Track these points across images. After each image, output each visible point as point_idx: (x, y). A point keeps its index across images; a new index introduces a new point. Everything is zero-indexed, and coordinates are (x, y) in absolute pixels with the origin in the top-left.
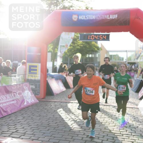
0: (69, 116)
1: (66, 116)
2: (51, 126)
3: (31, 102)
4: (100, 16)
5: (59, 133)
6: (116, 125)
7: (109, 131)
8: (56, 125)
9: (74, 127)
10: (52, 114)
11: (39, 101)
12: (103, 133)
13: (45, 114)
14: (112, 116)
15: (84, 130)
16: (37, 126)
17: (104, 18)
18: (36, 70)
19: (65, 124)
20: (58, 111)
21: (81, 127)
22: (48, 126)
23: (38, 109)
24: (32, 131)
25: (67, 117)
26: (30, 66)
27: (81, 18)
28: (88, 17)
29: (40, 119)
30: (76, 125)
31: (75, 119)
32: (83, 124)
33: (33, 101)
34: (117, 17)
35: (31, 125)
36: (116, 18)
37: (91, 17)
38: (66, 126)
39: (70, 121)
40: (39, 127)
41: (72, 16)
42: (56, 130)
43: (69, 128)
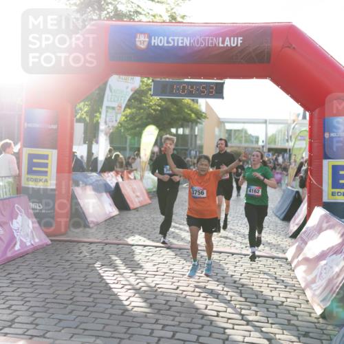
0: (123, 277)
1: (114, 278)
2: (78, 303)
3: (32, 245)
4: (201, 40)
5: (96, 318)
6: (233, 298)
7: (215, 313)
8: (91, 299)
9: (133, 304)
10: (82, 272)
11: (51, 240)
12: (202, 318)
13: (65, 274)
14: (224, 277)
15: (156, 311)
16: (43, 303)
17: (212, 44)
18: (46, 165)
19: (112, 297)
20: (96, 265)
21: (151, 305)
22: (71, 301)
23: (48, 261)
24: (31, 316)
25: (118, 279)
26: (31, 157)
27: (156, 41)
28: (174, 40)
29: (51, 286)
30: (139, 300)
31: (138, 284)
32: (155, 298)
33: (37, 240)
34: (241, 44)
35: (29, 301)
36: (239, 45)
37: (180, 41)
38: (114, 302)
39: (124, 290)
40: (48, 305)
41: (135, 37)
42: (89, 313)
43: (121, 307)
